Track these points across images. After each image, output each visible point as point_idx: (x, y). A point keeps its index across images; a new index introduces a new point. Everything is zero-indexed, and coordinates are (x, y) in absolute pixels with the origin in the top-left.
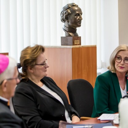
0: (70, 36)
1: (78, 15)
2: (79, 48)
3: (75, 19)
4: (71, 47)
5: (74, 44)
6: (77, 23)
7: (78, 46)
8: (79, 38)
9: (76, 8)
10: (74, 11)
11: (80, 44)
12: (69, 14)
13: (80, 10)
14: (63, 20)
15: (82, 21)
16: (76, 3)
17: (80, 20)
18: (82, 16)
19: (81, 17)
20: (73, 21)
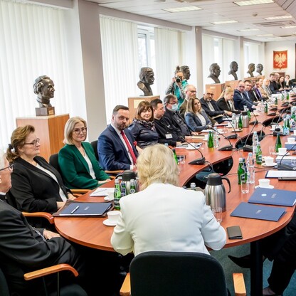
0: (44, 107)
1: (51, 86)
2: (54, 119)
3: (48, 91)
4: (47, 117)
5: (48, 114)
6: (50, 94)
7: (52, 116)
8: (53, 108)
9: (48, 81)
10: (46, 84)
11: (54, 114)
12: (42, 86)
13: (52, 82)
14: (37, 92)
15: (55, 92)
16: (48, 76)
17: (53, 92)
18: (54, 87)
19: (53, 89)
20: (46, 92)
